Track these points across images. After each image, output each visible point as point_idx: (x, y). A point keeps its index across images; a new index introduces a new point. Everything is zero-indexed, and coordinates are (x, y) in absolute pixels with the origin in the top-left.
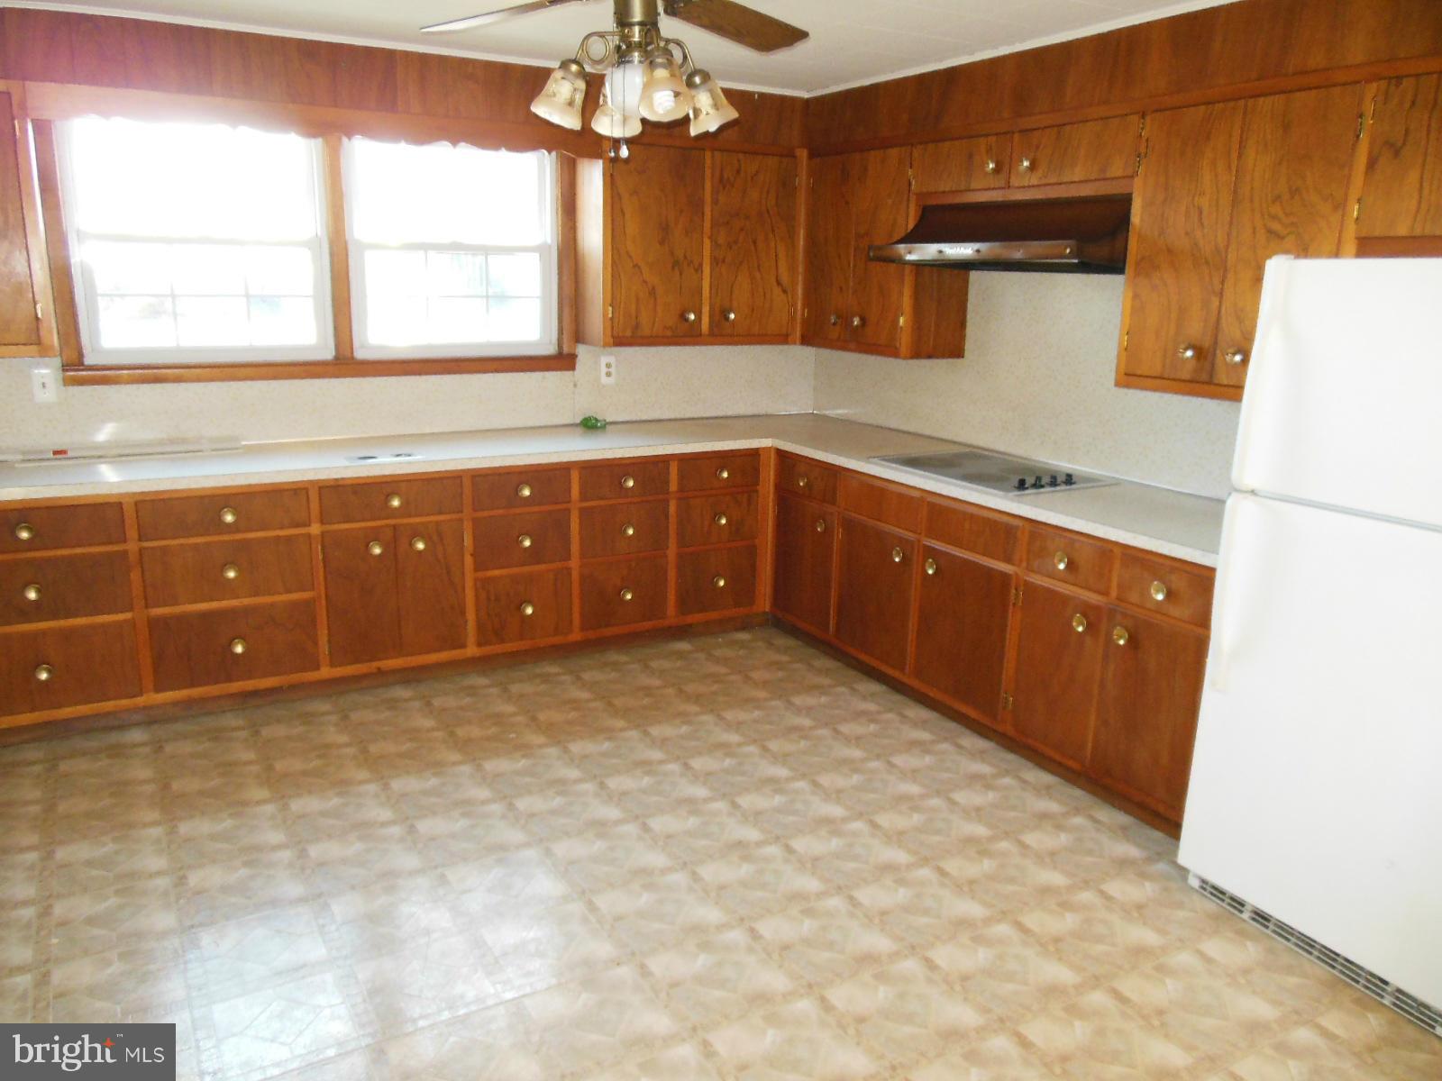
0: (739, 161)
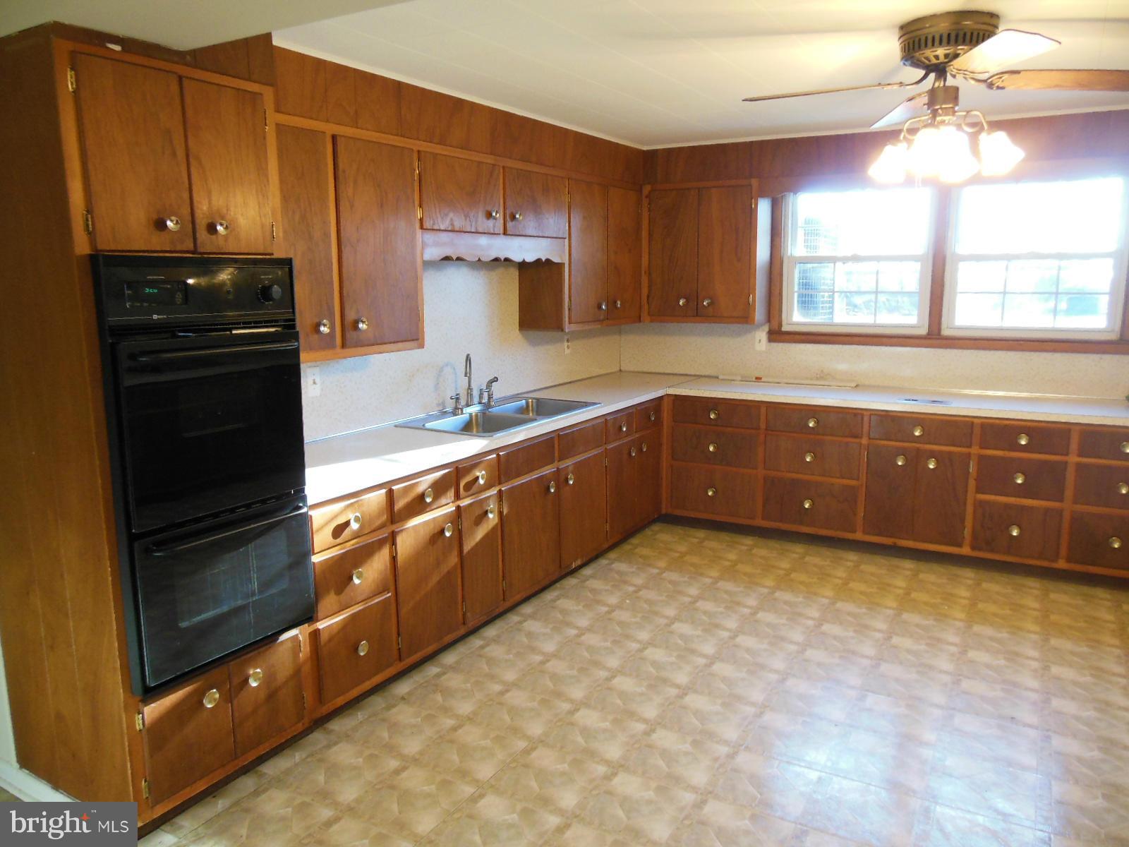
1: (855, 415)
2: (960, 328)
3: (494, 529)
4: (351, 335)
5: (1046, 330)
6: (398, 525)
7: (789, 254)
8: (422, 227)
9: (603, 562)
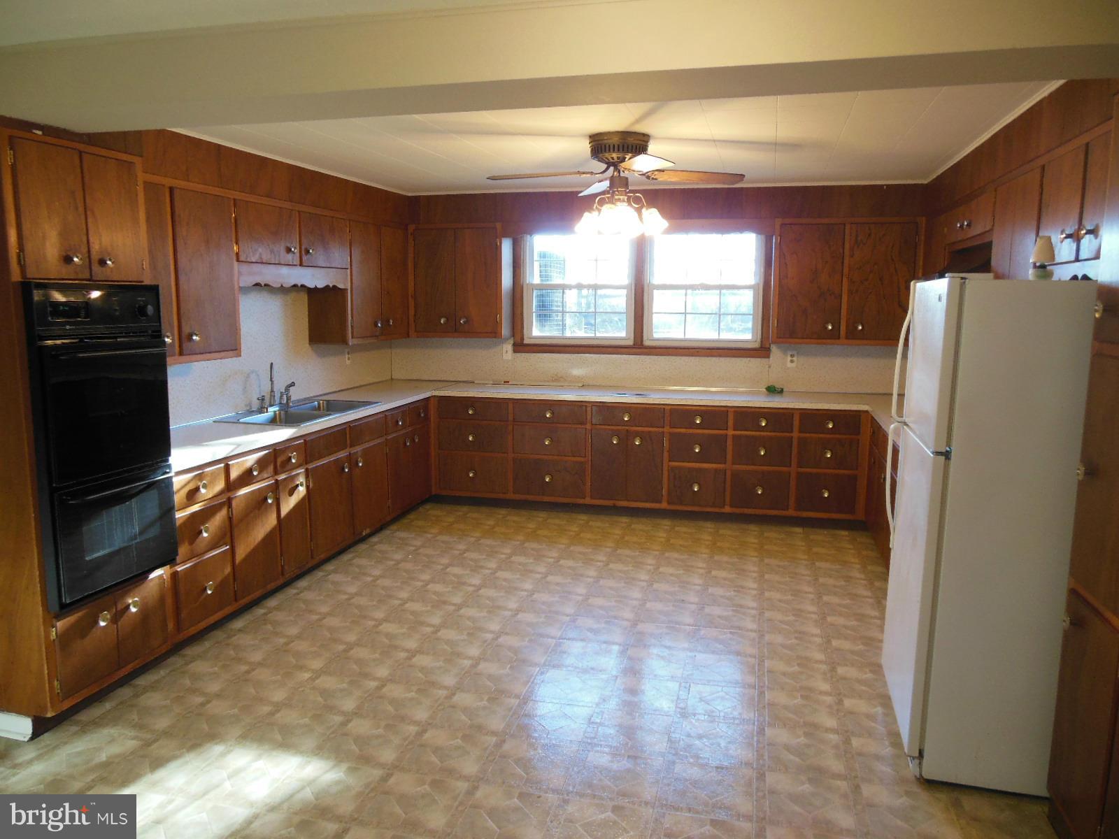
0: (869, 229)
1: (581, 406)
2: (658, 340)
3: (303, 499)
4: (186, 345)
5: (713, 341)
6: (233, 492)
7: (528, 282)
8: (238, 260)
9: (387, 532)
